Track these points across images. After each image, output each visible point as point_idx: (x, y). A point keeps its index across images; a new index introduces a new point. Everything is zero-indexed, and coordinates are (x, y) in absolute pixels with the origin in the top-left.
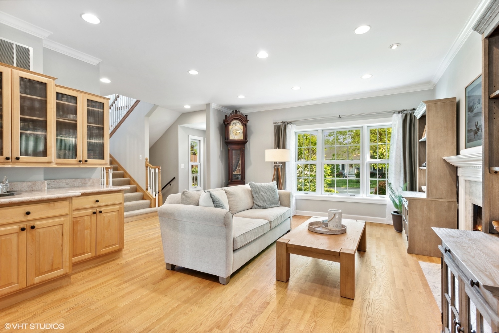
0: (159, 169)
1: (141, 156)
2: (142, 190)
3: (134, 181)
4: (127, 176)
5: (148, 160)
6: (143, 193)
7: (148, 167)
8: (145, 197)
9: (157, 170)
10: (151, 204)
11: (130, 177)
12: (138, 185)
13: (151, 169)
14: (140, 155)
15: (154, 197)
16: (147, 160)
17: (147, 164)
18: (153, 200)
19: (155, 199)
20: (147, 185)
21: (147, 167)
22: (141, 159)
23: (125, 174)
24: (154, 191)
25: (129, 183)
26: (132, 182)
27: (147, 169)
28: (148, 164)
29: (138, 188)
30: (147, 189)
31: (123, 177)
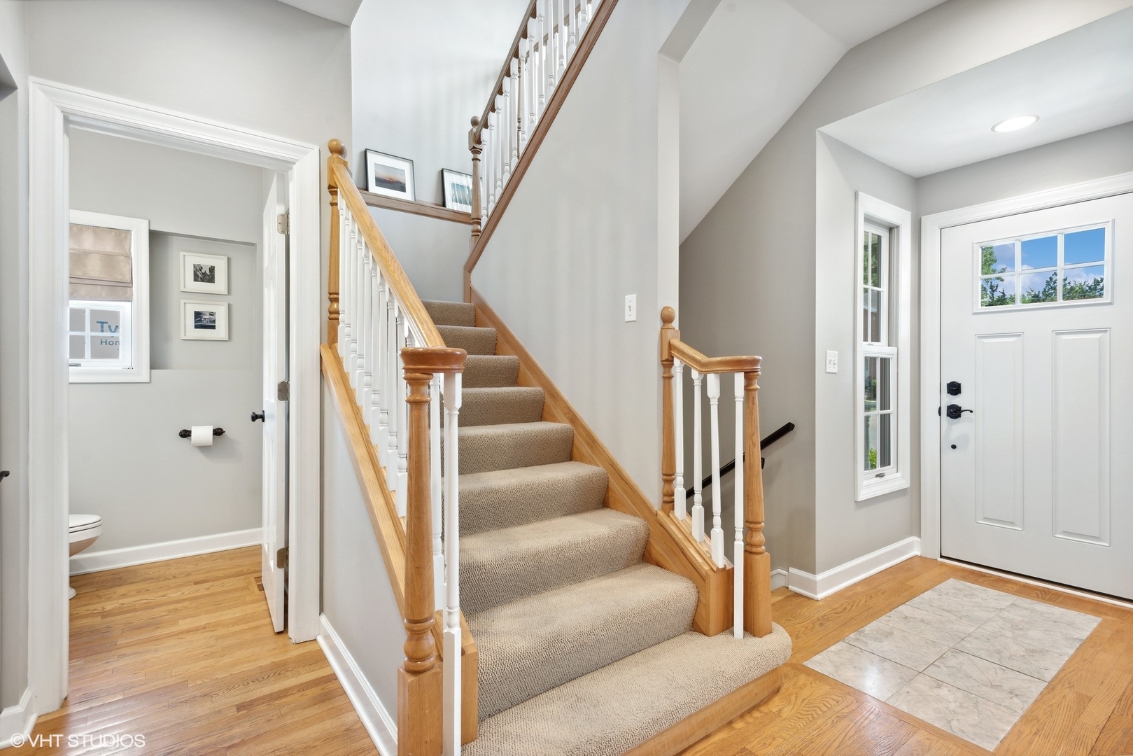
0: (749, 376)
1: (631, 300)
2: (637, 504)
3: (592, 442)
4: (558, 413)
5: (676, 324)
6: (646, 519)
7: (677, 362)
8: (658, 549)
9: (739, 379)
10: (702, 611)
11: (574, 419)
12: (612, 466)
13: (695, 375)
14: (628, 297)
15: (720, 561)
16: (666, 320)
17: (671, 346)
18: (714, 583)
19: (729, 575)
20: (668, 478)
21: (667, 363)
22: (630, 315)
23: (549, 400)
24: (717, 520)
25: (565, 450)
26: (581, 446)
27: (668, 378)
28: (677, 342)
29: (615, 486)
30: (669, 502)
31: (541, 418)
